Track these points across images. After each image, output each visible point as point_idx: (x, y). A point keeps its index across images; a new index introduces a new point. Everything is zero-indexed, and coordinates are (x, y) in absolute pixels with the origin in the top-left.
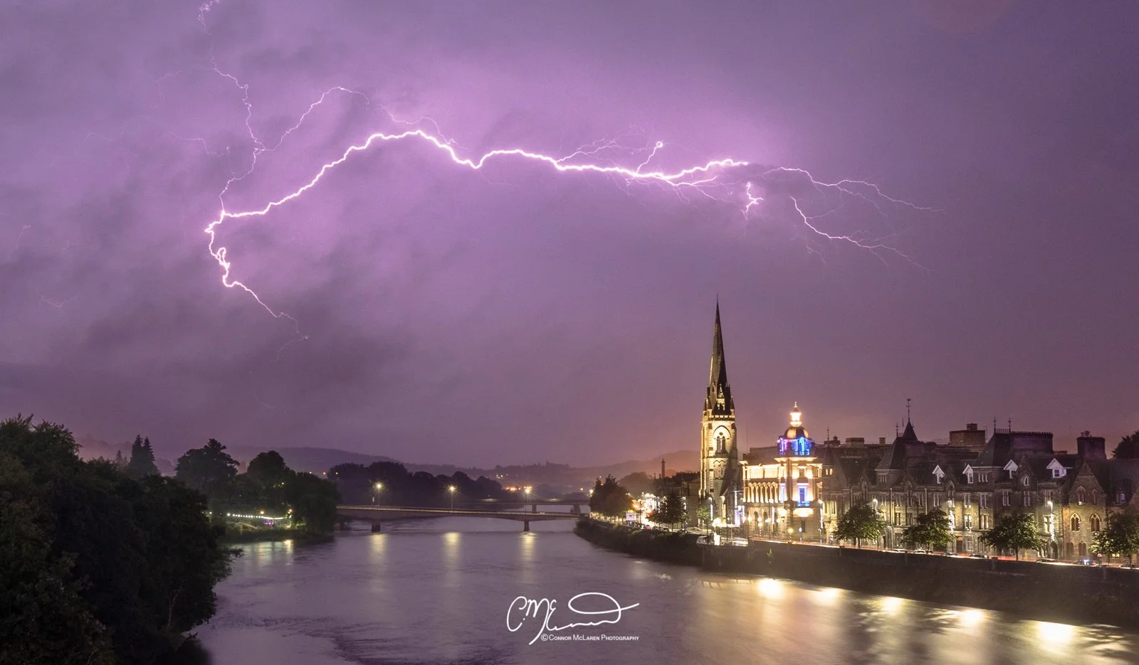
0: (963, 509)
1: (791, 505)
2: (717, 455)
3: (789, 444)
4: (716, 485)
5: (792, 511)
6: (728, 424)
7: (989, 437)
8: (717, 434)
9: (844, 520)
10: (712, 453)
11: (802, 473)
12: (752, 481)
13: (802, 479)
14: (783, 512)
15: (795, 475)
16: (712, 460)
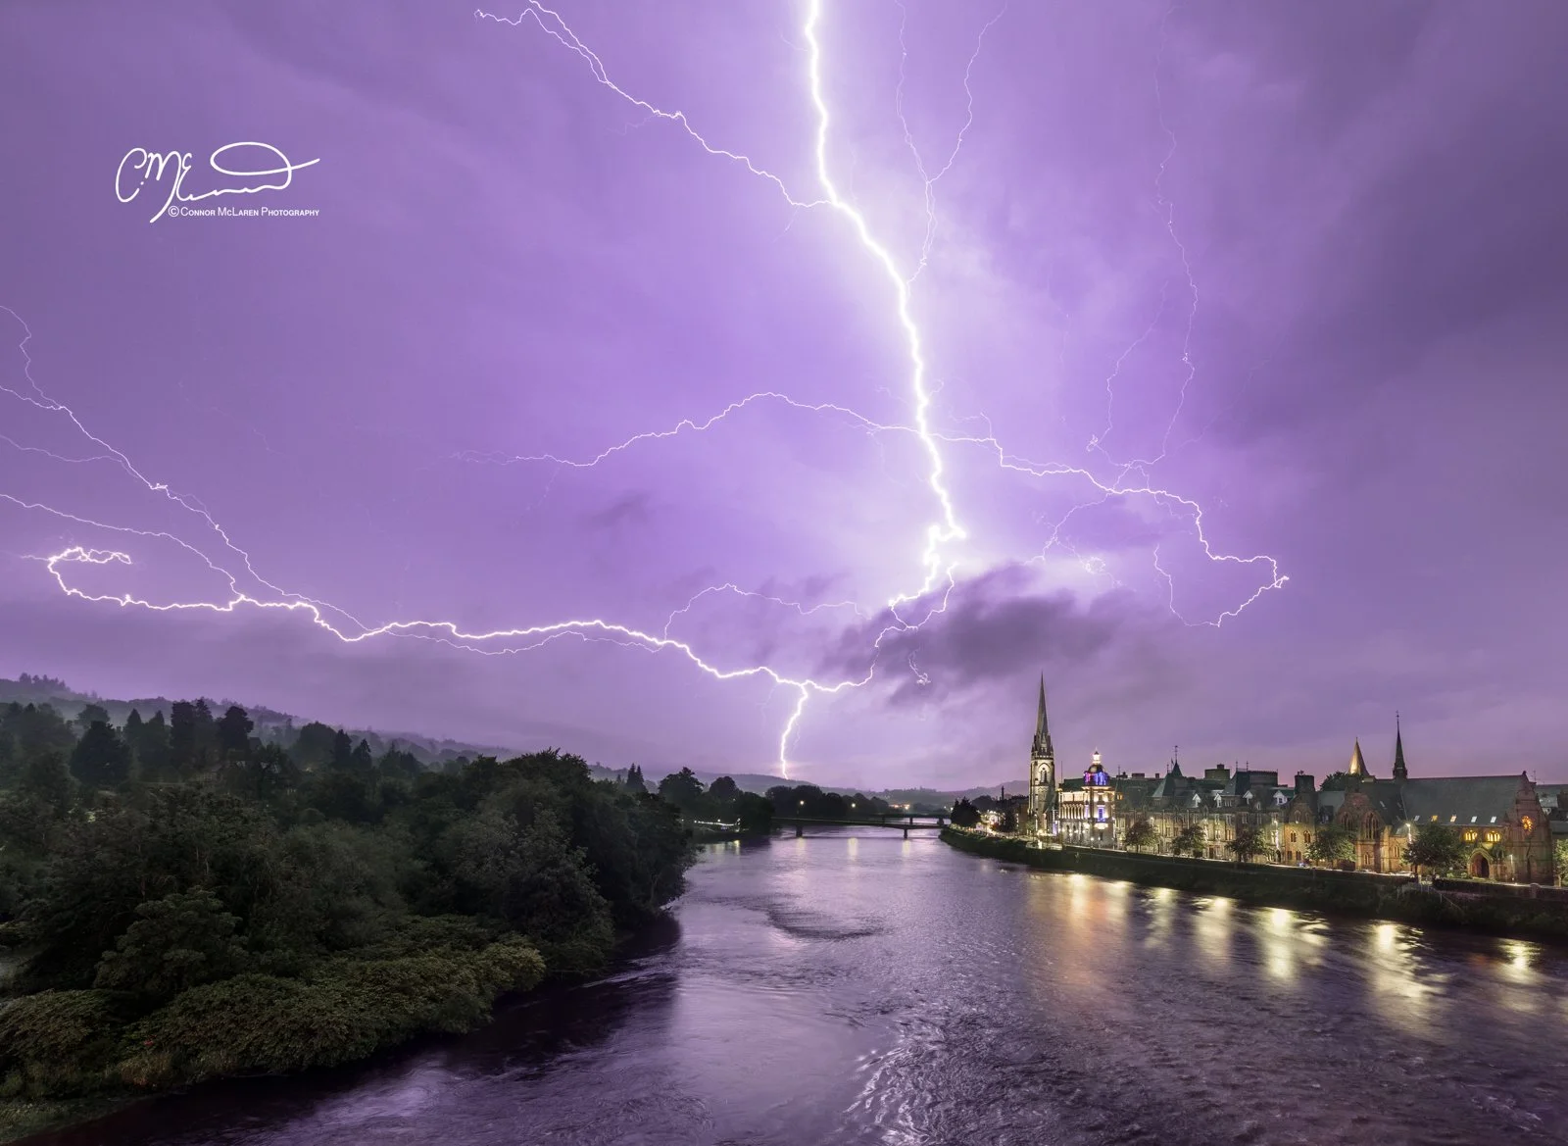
0: (1215, 826)
1: (1093, 821)
2: (1041, 784)
3: (1092, 778)
4: (1040, 805)
5: (1093, 824)
6: (1047, 762)
7: (1232, 775)
8: (1041, 769)
9: (1130, 832)
10: (1037, 783)
11: (1100, 797)
12: (1066, 803)
13: (1101, 802)
14: (1087, 826)
15: (1096, 799)
16: (1037, 788)
